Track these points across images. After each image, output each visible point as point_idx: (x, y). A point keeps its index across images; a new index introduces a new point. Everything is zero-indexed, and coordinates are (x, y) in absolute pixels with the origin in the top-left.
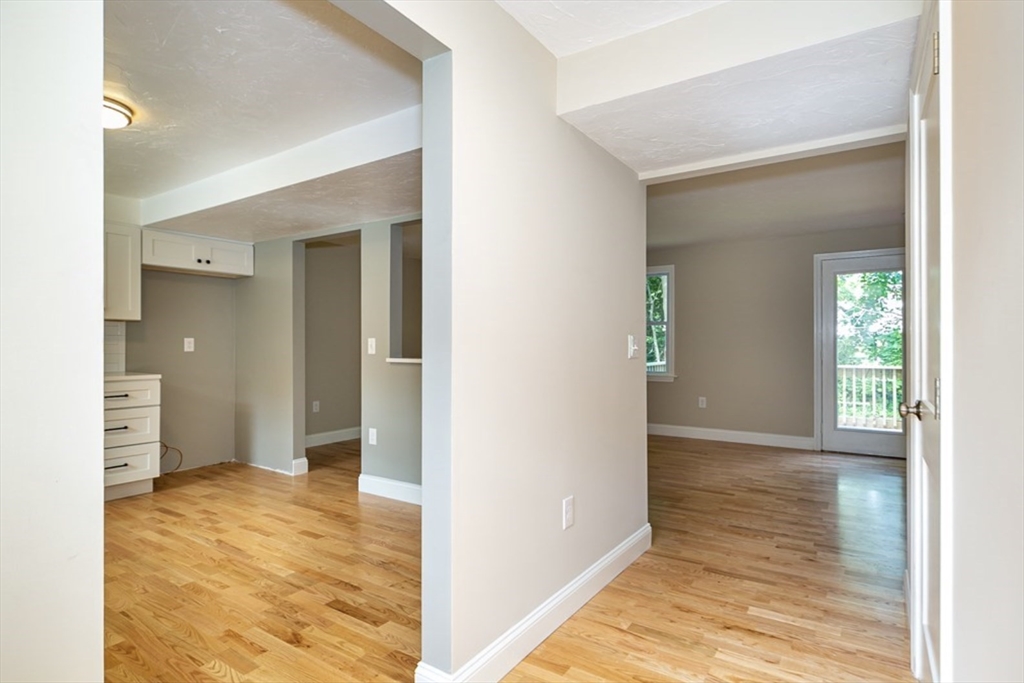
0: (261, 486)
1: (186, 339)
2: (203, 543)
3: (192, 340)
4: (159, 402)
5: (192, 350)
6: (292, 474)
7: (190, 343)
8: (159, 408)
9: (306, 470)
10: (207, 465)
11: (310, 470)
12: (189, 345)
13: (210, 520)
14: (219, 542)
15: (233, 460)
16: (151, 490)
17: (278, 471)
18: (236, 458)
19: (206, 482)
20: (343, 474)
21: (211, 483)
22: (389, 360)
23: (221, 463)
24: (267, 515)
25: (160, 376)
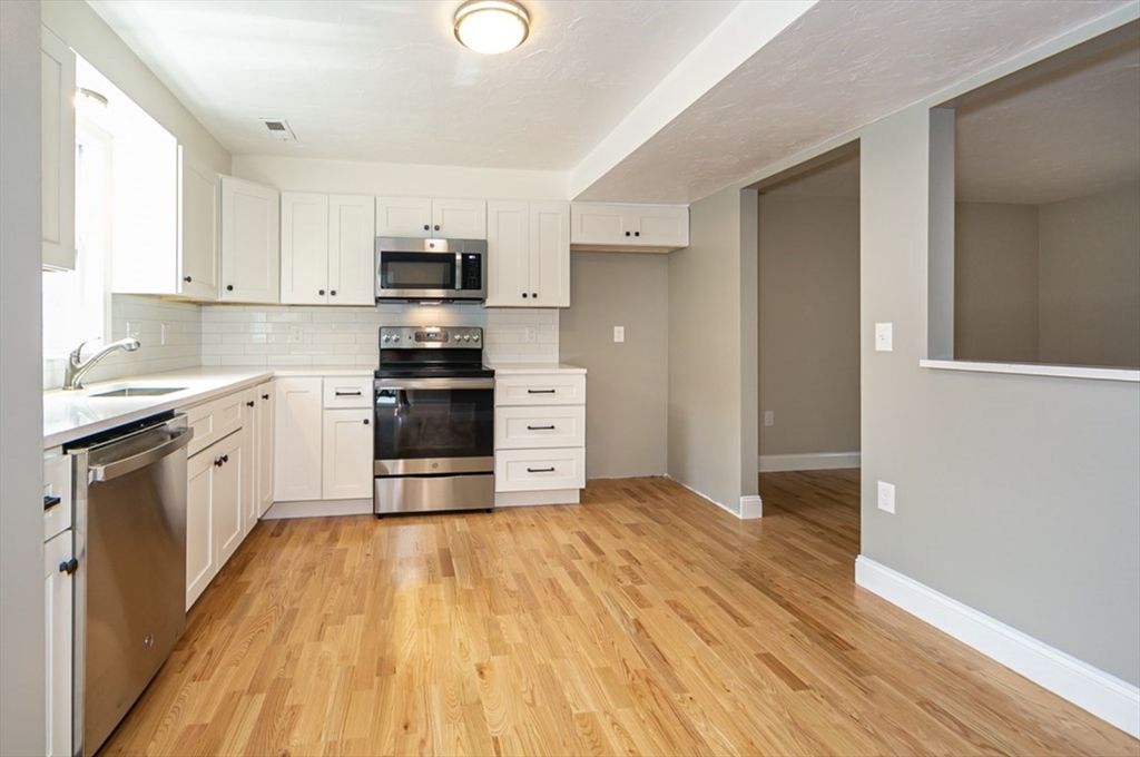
0: (699, 528)
1: (616, 328)
2: (617, 619)
3: (622, 328)
4: (584, 402)
5: (622, 340)
6: (740, 517)
7: (619, 332)
8: (584, 408)
9: (760, 516)
10: (637, 476)
11: (764, 515)
12: (619, 334)
13: (632, 574)
14: (639, 625)
15: (666, 475)
16: (578, 501)
17: (719, 504)
18: (669, 473)
19: (634, 502)
20: (818, 535)
21: (639, 505)
22: (926, 363)
23: (652, 477)
24: (705, 590)
25: (585, 371)
